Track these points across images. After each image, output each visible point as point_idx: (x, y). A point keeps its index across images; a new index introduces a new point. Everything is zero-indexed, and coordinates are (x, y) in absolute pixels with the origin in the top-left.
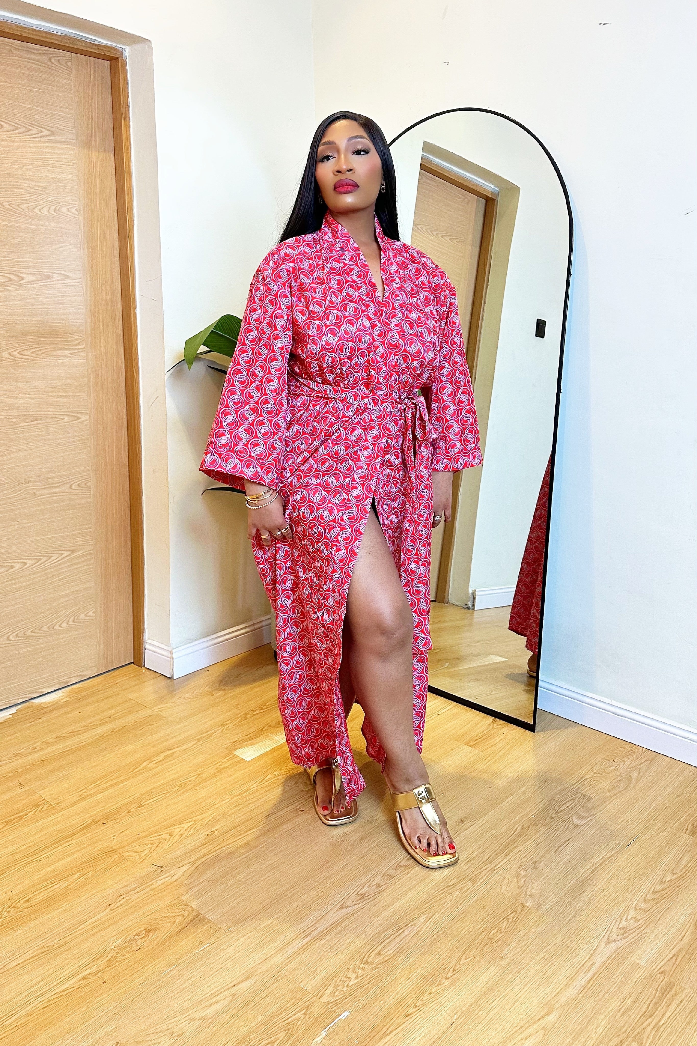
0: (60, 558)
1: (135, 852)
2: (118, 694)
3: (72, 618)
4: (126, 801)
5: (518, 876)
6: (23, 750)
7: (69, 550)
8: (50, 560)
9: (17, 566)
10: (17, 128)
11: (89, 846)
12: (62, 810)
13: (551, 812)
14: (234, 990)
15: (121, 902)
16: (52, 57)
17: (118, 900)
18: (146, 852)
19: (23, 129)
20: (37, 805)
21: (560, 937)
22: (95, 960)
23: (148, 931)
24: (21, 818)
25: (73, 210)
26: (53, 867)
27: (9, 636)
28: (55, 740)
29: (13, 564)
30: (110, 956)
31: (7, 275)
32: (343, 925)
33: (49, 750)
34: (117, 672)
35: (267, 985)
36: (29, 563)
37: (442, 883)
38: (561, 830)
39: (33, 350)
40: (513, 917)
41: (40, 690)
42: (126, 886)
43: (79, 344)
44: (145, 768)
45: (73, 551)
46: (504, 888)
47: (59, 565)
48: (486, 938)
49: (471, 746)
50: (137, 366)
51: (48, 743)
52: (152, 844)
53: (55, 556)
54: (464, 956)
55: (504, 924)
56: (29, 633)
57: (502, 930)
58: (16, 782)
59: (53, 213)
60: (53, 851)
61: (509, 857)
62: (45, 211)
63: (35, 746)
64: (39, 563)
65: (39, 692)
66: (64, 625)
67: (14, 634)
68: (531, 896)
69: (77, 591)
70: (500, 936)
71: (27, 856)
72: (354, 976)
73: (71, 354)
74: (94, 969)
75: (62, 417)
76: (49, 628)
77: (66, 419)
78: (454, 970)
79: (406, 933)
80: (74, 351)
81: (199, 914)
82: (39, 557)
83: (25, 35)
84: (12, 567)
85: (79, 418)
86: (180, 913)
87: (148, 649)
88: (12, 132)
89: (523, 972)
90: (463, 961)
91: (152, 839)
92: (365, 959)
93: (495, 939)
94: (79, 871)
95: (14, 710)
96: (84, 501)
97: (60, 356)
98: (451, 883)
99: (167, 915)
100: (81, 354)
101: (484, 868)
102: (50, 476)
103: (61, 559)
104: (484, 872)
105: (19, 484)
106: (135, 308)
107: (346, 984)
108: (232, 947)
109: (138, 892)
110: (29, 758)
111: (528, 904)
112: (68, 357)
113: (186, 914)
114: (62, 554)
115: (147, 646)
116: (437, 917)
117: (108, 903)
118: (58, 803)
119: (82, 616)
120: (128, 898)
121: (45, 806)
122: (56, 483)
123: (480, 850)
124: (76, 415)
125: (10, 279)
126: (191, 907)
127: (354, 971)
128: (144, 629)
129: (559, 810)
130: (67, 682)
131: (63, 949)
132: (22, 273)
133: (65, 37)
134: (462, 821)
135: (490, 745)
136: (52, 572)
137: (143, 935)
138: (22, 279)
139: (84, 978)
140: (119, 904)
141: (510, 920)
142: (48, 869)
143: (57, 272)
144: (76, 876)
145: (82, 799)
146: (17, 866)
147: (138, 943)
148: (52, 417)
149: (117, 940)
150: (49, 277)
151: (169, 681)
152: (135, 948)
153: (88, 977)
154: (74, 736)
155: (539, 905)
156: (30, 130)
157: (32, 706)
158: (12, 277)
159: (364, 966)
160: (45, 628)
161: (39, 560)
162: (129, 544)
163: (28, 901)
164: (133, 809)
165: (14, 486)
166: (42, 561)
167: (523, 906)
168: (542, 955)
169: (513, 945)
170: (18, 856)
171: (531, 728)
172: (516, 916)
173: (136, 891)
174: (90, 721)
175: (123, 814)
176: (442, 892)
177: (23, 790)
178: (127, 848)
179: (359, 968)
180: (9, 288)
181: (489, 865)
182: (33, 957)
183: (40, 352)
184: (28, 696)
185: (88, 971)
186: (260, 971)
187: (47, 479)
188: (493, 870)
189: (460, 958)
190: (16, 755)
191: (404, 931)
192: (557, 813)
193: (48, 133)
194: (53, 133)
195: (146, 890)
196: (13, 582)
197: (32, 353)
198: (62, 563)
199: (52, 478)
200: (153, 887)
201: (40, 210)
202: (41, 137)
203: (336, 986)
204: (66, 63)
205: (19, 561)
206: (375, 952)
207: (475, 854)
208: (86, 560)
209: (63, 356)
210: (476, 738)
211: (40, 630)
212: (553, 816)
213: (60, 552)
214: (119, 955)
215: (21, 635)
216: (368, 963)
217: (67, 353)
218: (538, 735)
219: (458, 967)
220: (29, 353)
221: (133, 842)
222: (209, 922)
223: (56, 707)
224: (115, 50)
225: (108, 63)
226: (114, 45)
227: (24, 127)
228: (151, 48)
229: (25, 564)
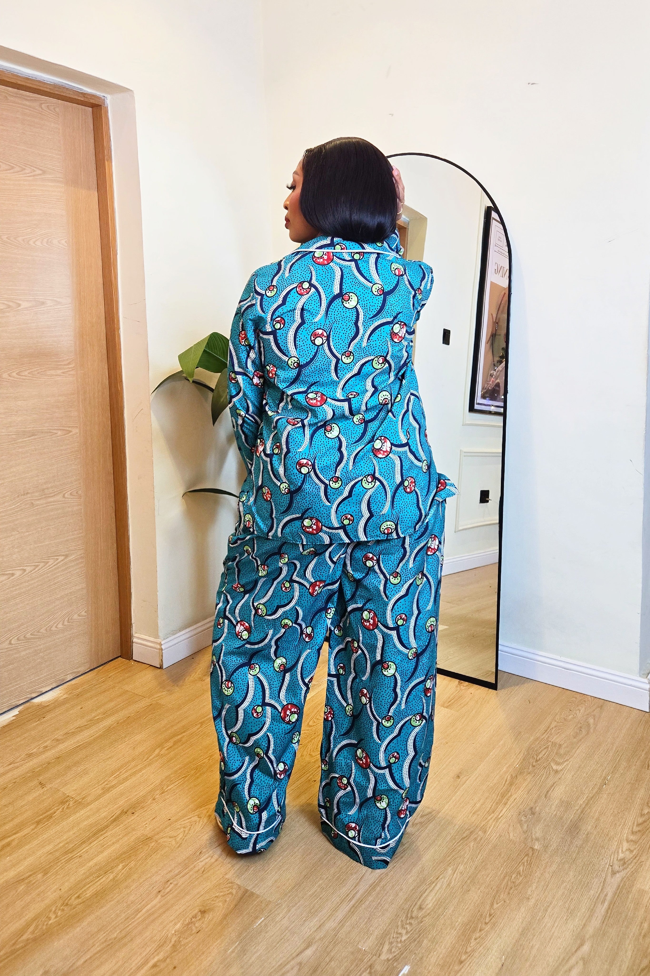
0: (55, 563)
1: (170, 837)
2: (114, 687)
3: (67, 619)
4: (148, 789)
5: (520, 822)
6: (35, 750)
7: (63, 555)
8: (47, 565)
9: (18, 573)
10: (13, 168)
11: (123, 837)
12: (89, 804)
13: (531, 760)
14: (298, 959)
15: (170, 887)
16: (42, 103)
17: (167, 886)
18: (181, 836)
19: (18, 169)
20: (63, 803)
21: (571, 873)
22: (160, 946)
23: (203, 912)
24: (51, 817)
25: (63, 242)
26: (95, 861)
27: (11, 640)
28: (65, 736)
29: (13, 572)
30: (173, 941)
31: (6, 302)
32: (382, 884)
33: (61, 747)
34: (107, 666)
35: (328, 950)
36: (28, 569)
37: (456, 835)
38: (544, 776)
39: (28, 371)
40: (527, 861)
41: (38, 690)
42: (171, 871)
43: (69, 364)
44: (157, 755)
45: (66, 556)
46: (511, 835)
47: (56, 569)
48: (509, 883)
49: (447, 707)
50: (121, 381)
51: (58, 740)
52: (184, 827)
53: (51, 561)
54: (495, 901)
55: (521, 868)
56: (28, 636)
57: (521, 874)
58: (36, 782)
59: (46, 245)
60: (92, 845)
61: (507, 806)
62: (38, 243)
63: (45, 745)
64: (36, 570)
65: (38, 692)
66: (60, 626)
67: (16, 638)
68: (537, 839)
69: (71, 593)
70: (521, 879)
71: (66, 853)
72: (404, 932)
73: (63, 373)
74: (161, 956)
75: (55, 432)
76: (46, 630)
77: (60, 433)
78: (490, 915)
79: (439, 886)
80: (65, 371)
81: (247, 891)
82: (37, 564)
83: (19, 82)
84: (13, 575)
85: (70, 432)
86: (228, 892)
87: (136, 643)
88: (8, 171)
89: (550, 910)
90: (495, 906)
91: (183, 823)
92: (409, 915)
93: (518, 882)
94: (122, 862)
95: (16, 712)
96: (75, 508)
97: (53, 375)
98: (465, 835)
99: (217, 895)
100: (71, 373)
101: (489, 818)
102: (45, 486)
103: (57, 564)
104: (491, 821)
105: (18, 496)
106: (119, 329)
107: (399, 940)
108: (286, 919)
109: (183, 876)
110: (44, 756)
111: (536, 847)
112: (60, 375)
113: (234, 891)
114: (57, 559)
115: (135, 640)
116: (461, 868)
117: (157, 890)
118: (83, 798)
119: (76, 617)
120: (175, 883)
121: (71, 803)
122: (51, 493)
123: (482, 801)
124: (68, 429)
125: (9, 307)
126: (237, 884)
127: (403, 927)
128: (131, 624)
129: (538, 758)
130: (63, 680)
131: (126, 940)
132: (20, 300)
133: (55, 86)
134: (458, 777)
135: (462, 705)
136: (48, 577)
137: (200, 917)
138: (19, 305)
139: (155, 966)
140: (168, 890)
141: (526, 864)
142: (91, 863)
143: (50, 298)
144: (120, 867)
145: (106, 790)
146: (60, 863)
147: (196, 925)
148: (47, 432)
149: (175, 924)
150: (43, 303)
151: (159, 670)
152: (195, 930)
153: (158, 964)
154: (82, 731)
155: (546, 847)
156: (25, 169)
157: (33, 706)
158: (11, 304)
159: (411, 921)
160: (43, 631)
161: (37, 566)
162: (115, 545)
163: (78, 897)
164: (157, 796)
165: (14, 498)
166: (40, 567)
167: (533, 849)
168: (560, 893)
169: (534, 886)
170: (57, 854)
171: (493, 686)
172: (529, 859)
173: (181, 875)
174: (93, 715)
175: (149, 802)
176: (459, 844)
177: (45, 789)
178: (161, 834)
179: (407, 924)
180: (8, 314)
181: (492, 815)
182: (99, 951)
183: (36, 373)
184: (28, 696)
185: (156, 959)
186: (318, 937)
187: (43, 490)
188: (497, 819)
189: (492, 904)
190: (30, 755)
191: (436, 885)
192: (537, 761)
193: (40, 172)
194: (44, 172)
195: (191, 873)
196: (14, 588)
197: (29, 373)
198: (58, 568)
199: (48, 488)
200: (197, 869)
201: (34, 243)
202: (34, 176)
203: (391, 943)
204: (54, 109)
205: (18, 568)
206: (417, 907)
207: (478, 805)
208: (77, 564)
209: (56, 375)
210: (449, 700)
211: (38, 632)
212: (534, 764)
213: (56, 557)
214: (181, 939)
215: (22, 638)
216: (413, 918)
217: (59, 372)
218: (501, 692)
219: (493, 911)
220: (26, 373)
221: (166, 828)
222: (258, 896)
223: (56, 704)
224: (99, 98)
225: (90, 109)
226: (98, 93)
227: (19, 166)
228: (133, 97)
229: (25, 570)
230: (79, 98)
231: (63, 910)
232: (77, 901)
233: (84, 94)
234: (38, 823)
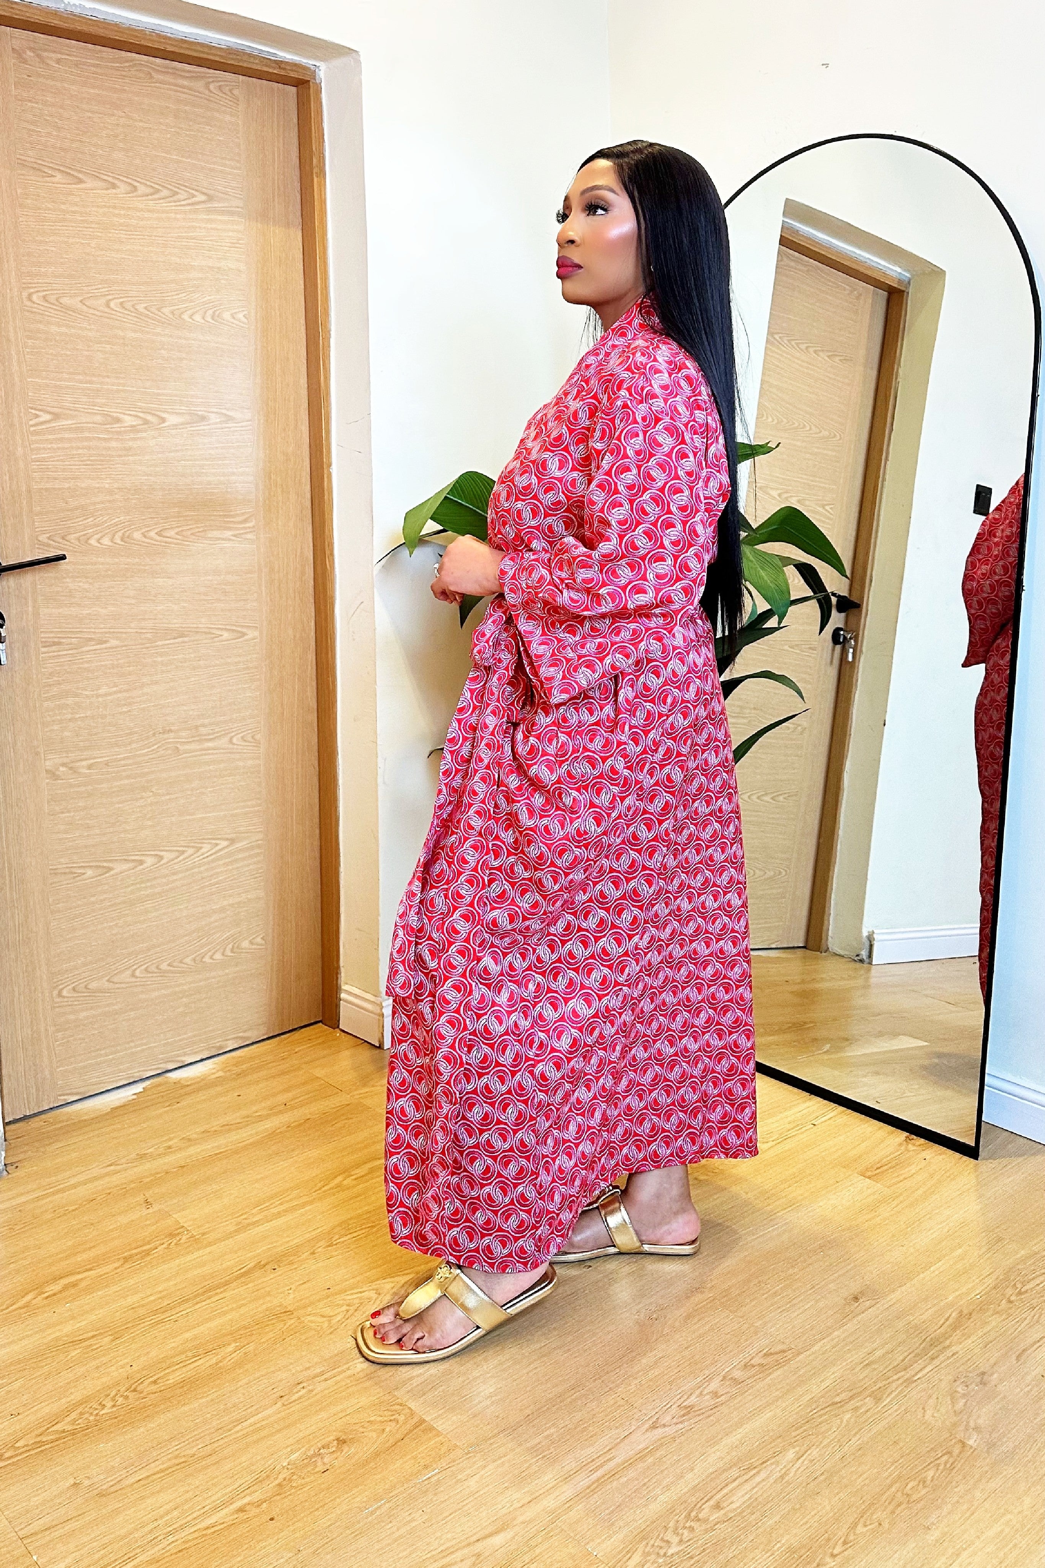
0: (213, 851)
1: (323, 1316)
2: (299, 1069)
3: (230, 946)
4: (308, 1235)
5: (953, 1395)
6: (150, 1150)
7: (227, 839)
8: (199, 854)
9: (149, 861)
10: (158, 191)
11: (250, 1302)
12: (210, 1244)
13: (1009, 1291)
14: (479, 1547)
15: (300, 1394)
16: (209, 83)
17: (295, 1391)
18: (339, 1318)
19: (165, 193)
20: (171, 1235)
21: (1027, 1501)
22: (259, 1481)
23: (341, 1442)
24: (148, 1253)
25: (240, 314)
26: (195, 1331)
27: (136, 969)
28: (201, 1136)
29: (143, 858)
30: (281, 1477)
31: (141, 415)
32: (658, 1454)
33: (192, 1150)
34: (296, 1035)
35: (533, 1543)
36: (167, 856)
37: (822, 1397)
38: (1026, 1322)
39: (177, 530)
40: (946, 1463)
41: (179, 1059)
42: (309, 1368)
43: (245, 521)
44: (338, 1186)
45: (232, 841)
46: (929, 1413)
47: (213, 861)
48: (899, 1494)
49: (870, 1178)
50: (334, 552)
51: (189, 1140)
52: (348, 1305)
53: (206, 847)
54: (862, 1520)
55: (931, 1473)
56: (164, 966)
57: (928, 1482)
58: (140, 1198)
59: (210, 320)
60: (197, 1307)
61: (936, 1362)
62: (198, 318)
63: (170, 1143)
64: (181, 858)
65: (178, 1061)
66: (218, 956)
67: (143, 967)
68: (977, 1429)
69: (239, 903)
70: (923, 1492)
71: (155, 1312)
72: (675, 1540)
73: (235, 536)
74: (257, 1496)
75: (220, 633)
76: (194, 960)
77: (226, 635)
78: (845, 1543)
79: (763, 1475)
80: (238, 532)
81: (422, 1421)
82: (181, 849)
83: (170, 48)
84: (141, 862)
85: (244, 634)
86: (392, 1418)
87: (346, 1001)
88: (150, 197)
90: (860, 1529)
91: (349, 1297)
92: (693, 1514)
93: (915, 1497)
94: (235, 1341)
95: (139, 1088)
96: (250, 763)
97: (219, 539)
98: (838, 1399)
99: (372, 1419)
100: (249, 536)
101: (895, 1377)
102: (199, 722)
103: (215, 853)
104: (894, 1385)
105: (154, 734)
106: (330, 464)
107: (662, 1552)
108: (476, 1478)
109: (326, 1380)
110: (161, 1161)
111: (971, 1442)
112: (230, 540)
113: (402, 1418)
114: (217, 845)
115: (343, 995)
116: (815, 1452)
117: (278, 1394)
118: (203, 1234)
119: (245, 944)
120: (310, 1388)
121: (184, 1238)
122: (209, 734)
123: (888, 1347)
124: (239, 629)
125: (146, 422)
126: (409, 1408)
127: (675, 1532)
128: (338, 967)
129: (1024, 1290)
130: (221, 1047)
131: (209, 1461)
132: (164, 412)
133: (230, 51)
134: (856, 1299)
135: (902, 1178)
136: (200, 872)
137: (334, 1449)
138: (163, 420)
139: (241, 1510)
140: (296, 1396)
141: (941, 1468)
142: (188, 1335)
143: (215, 410)
144: (230, 1349)
145: (241, 1228)
146: (142, 1325)
147: (326, 1460)
148: (206, 633)
149: (292, 1452)
150: (203, 418)
151: (378, 1051)
152: (321, 1468)
153: (247, 1508)
154: (229, 1130)
155: (991, 1446)
156: (177, 193)
157: (166, 1083)
158: (149, 417)
159: (692, 1524)
160: (188, 960)
161: (183, 852)
162: (317, 831)
163: (155, 1382)
164: (319, 1250)
165: (148, 738)
166: (186, 855)
167: (964, 1444)
168: (995, 1530)
169: (947, 1508)
170: (142, 1312)
171: (972, 1152)
172: (951, 1460)
173: (323, 1377)
174: (254, 1109)
175: (304, 1256)
176: (822, 1412)
177: (150, 1210)
178: (310, 1309)
179: (684, 1528)
180: (144, 435)
181: (902, 1373)
182: (162, 1471)
183: (189, 533)
184: (161, 1066)
185: (247, 1500)
186: (521, 1519)
187: (197, 727)
188: (909, 1381)
189: (855, 1525)
190: (142, 1157)
191: (758, 1472)
192: (1020, 1293)
193: (203, 198)
194: (210, 198)
195: (338, 1378)
196: (143, 885)
197: (177, 533)
198: (218, 859)
199: (203, 725)
200: (349, 1373)
201: (191, 317)
202: (192, 204)
203: (646, 1554)
204: (230, 91)
205: (152, 853)
206: (711, 1503)
207: (879, 1353)
208: (250, 856)
209: (223, 539)
210: (878, 1165)
211: (181, 962)
212: (1013, 1298)
213: (214, 841)
214: (295, 1477)
215: (153, 968)
216: (699, 1520)
217: (228, 534)
218: (984, 1165)
219: (851, 1538)
220: (172, 533)
221: (319, 1301)
222: (439, 1434)
223: (202, 1085)
224: (305, 68)
225: (294, 89)
226: (304, 61)
227: (168, 189)
228: (358, 62)
229: (161, 858)
230: (271, 70)
231: (127, 1397)
232: (154, 1388)
233: (279, 64)
234: (126, 1260)
